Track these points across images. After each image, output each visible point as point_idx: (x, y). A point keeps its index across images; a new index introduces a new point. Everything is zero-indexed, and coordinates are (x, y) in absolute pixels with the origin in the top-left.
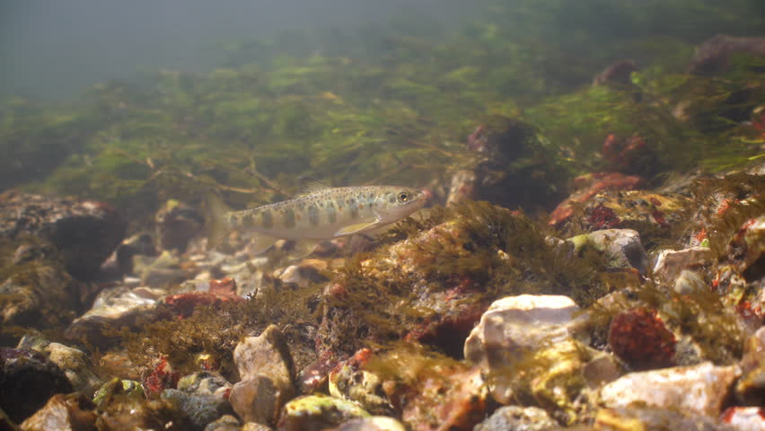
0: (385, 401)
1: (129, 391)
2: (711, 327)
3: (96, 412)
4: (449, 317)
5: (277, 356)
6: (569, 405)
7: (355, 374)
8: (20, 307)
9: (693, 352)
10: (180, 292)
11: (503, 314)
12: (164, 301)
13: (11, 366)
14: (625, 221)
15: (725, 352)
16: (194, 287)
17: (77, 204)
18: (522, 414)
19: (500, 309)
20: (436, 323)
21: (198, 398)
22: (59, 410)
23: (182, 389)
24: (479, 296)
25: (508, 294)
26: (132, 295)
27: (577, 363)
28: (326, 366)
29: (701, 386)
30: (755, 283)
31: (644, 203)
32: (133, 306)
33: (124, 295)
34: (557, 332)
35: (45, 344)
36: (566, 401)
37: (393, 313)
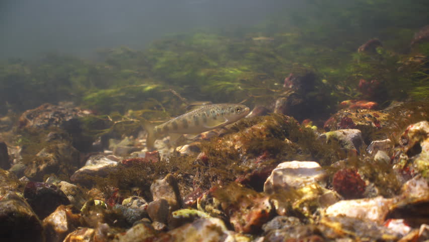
0: (223, 213)
1: (98, 205)
2: (384, 179)
3: (80, 215)
4: (257, 171)
5: (171, 189)
6: (311, 216)
7: (209, 199)
8: (49, 164)
9: (374, 191)
10: (130, 158)
11: (283, 170)
12: (122, 162)
13: (40, 191)
14: (358, 125)
15: (390, 192)
16: (137, 155)
17: (80, 111)
18: (287, 220)
19: (281, 168)
20: (249, 174)
21: (131, 209)
22: (61, 213)
23: (125, 205)
24: (272, 161)
25: (287, 160)
26: (106, 159)
27: (316, 195)
28: (197, 195)
29: (376, 208)
30: (413, 158)
31: (370, 116)
32: (107, 165)
33: (101, 159)
34: (309, 180)
35: (59, 181)
36: (309, 214)
37: (229, 169)
